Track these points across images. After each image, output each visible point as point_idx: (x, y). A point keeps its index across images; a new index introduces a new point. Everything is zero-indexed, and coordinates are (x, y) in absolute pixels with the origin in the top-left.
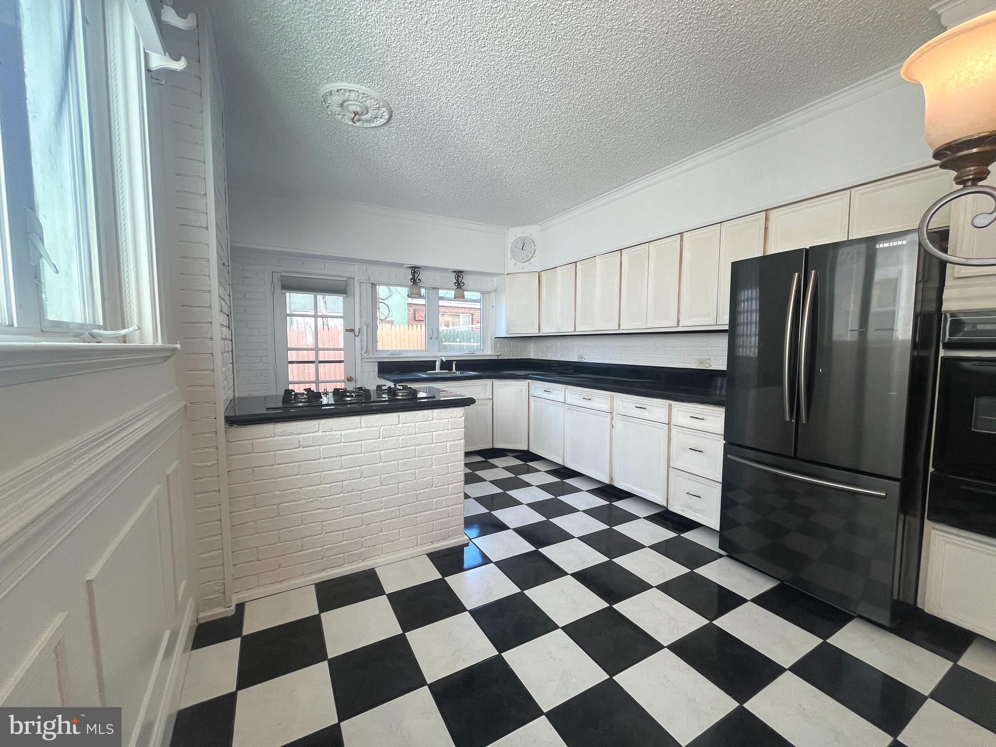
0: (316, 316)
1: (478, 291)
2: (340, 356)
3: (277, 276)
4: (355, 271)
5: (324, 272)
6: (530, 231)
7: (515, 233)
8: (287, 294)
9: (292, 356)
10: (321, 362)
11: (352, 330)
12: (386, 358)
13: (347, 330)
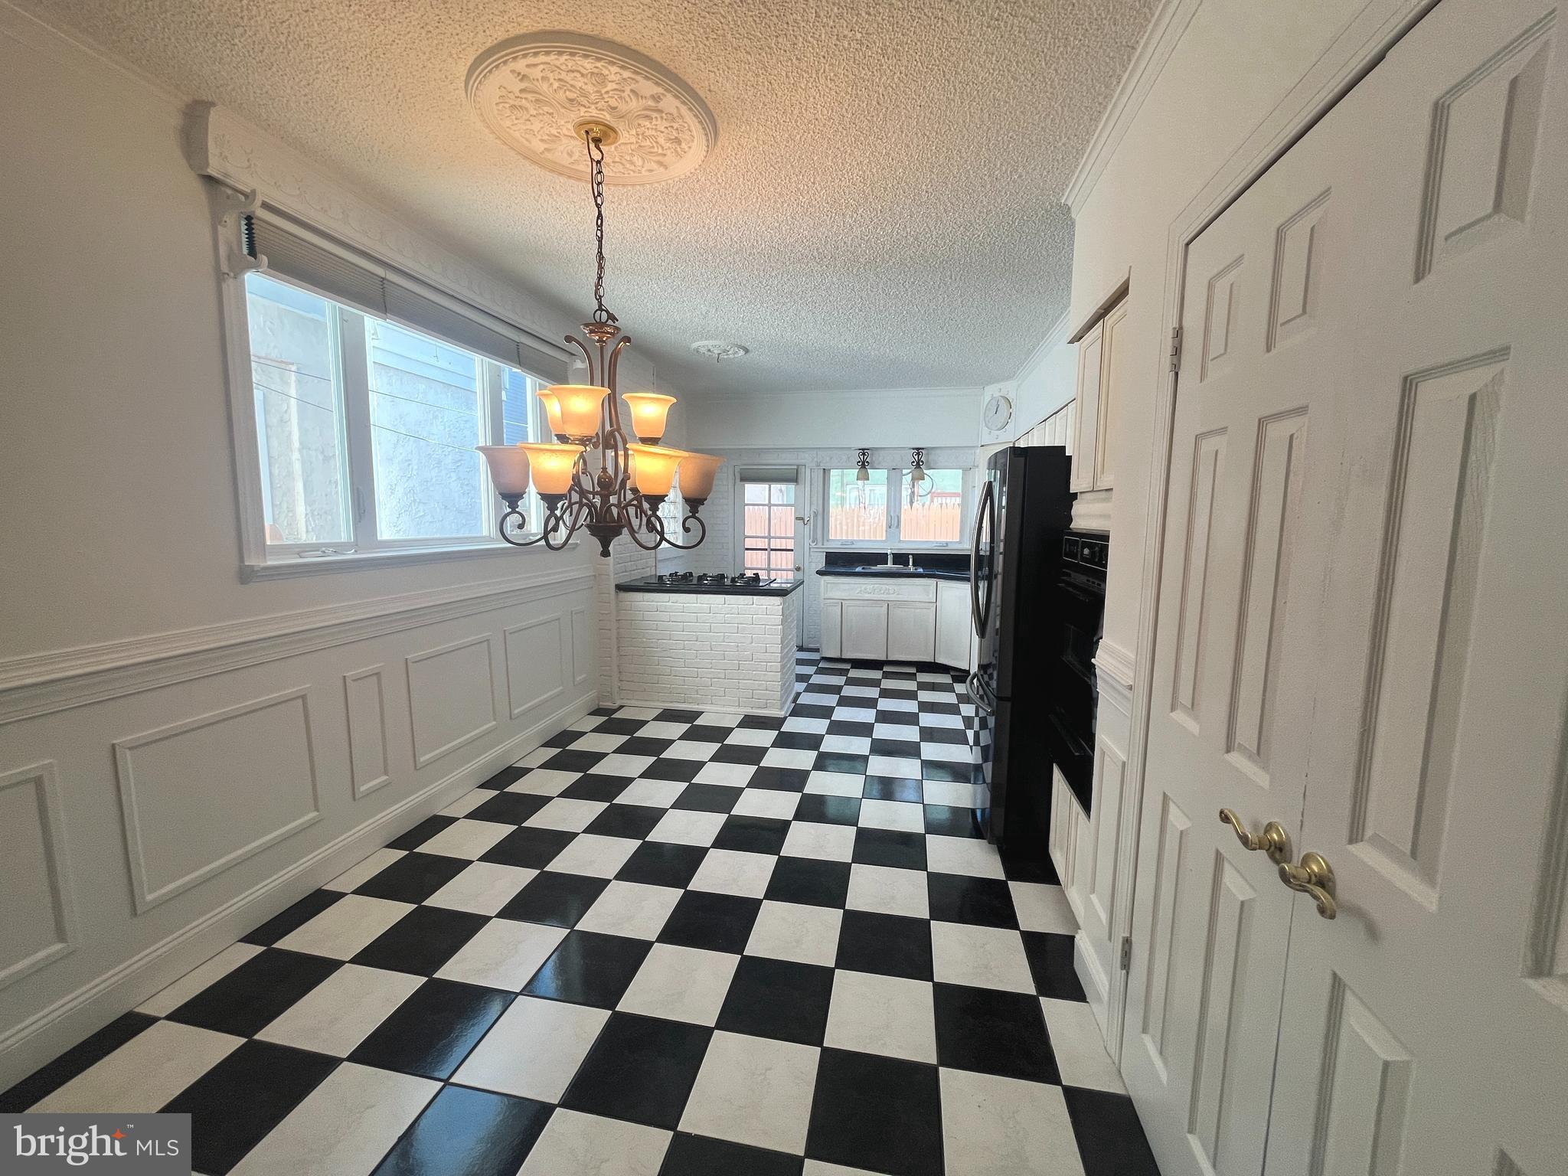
0: (770, 505)
1: (960, 469)
2: (790, 545)
3: (737, 469)
4: (805, 459)
5: (779, 461)
6: (1009, 388)
7: (992, 391)
8: (746, 485)
9: (749, 543)
10: (772, 550)
11: (803, 519)
12: (835, 547)
13: (797, 518)
